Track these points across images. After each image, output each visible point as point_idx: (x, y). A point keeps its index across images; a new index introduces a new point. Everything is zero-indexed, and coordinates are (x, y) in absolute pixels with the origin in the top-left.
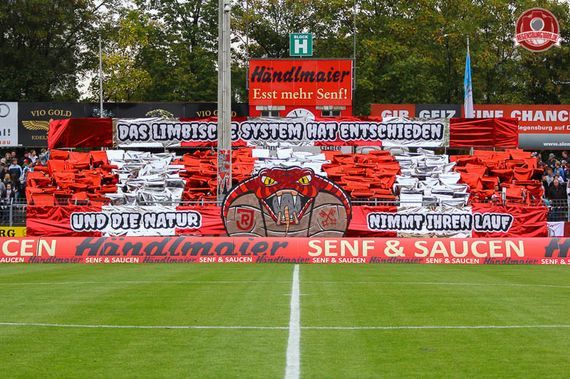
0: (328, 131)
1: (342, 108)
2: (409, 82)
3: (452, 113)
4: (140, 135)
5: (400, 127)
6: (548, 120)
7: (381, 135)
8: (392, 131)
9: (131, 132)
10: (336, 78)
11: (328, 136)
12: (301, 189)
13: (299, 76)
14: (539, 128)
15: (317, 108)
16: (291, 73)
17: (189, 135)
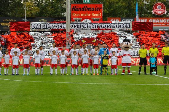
0: (95, 26)
1: (100, 19)
2: (119, 11)
3: (132, 20)
4: (38, 27)
5: (117, 24)
6: (160, 22)
7: (111, 27)
8: (115, 26)
9: (36, 26)
10: (97, 10)
11: (95, 27)
12: (93, 43)
13: (86, 9)
14: (158, 25)
15: (92, 19)
16: (84, 8)
17: (53, 27)
